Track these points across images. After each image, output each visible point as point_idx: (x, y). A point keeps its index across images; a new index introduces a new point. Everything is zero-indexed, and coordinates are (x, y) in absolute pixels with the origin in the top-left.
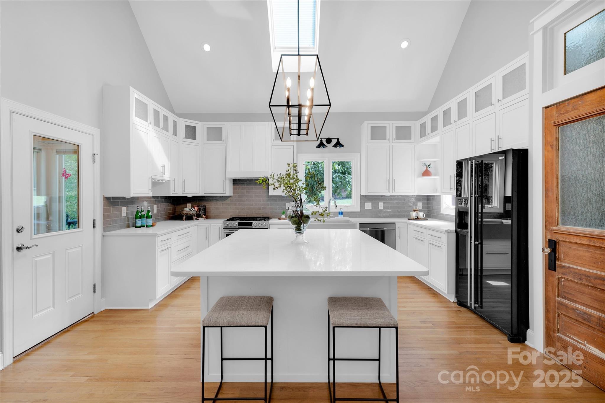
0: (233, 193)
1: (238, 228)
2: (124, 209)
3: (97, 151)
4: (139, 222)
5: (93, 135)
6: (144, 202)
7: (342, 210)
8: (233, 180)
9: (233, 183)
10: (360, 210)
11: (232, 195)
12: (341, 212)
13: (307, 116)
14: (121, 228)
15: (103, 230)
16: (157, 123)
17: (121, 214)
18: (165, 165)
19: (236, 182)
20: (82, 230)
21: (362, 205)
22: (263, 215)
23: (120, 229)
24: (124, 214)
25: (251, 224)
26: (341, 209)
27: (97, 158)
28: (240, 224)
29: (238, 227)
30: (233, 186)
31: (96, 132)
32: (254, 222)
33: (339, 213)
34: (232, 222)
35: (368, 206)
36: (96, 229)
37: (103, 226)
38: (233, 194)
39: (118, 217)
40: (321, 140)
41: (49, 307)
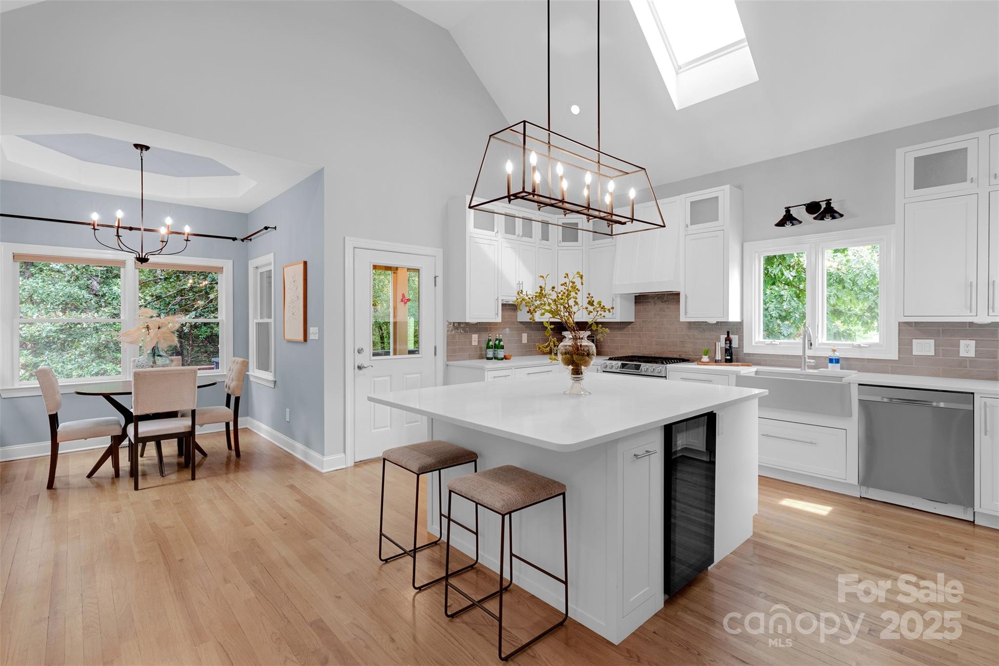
0: (635, 317)
1: (619, 372)
2: (475, 337)
3: (440, 274)
4: (490, 353)
5: (435, 256)
6: (506, 328)
7: (837, 355)
8: (635, 296)
9: (635, 302)
10: (899, 357)
11: (633, 320)
12: (834, 358)
13: (611, 194)
14: (471, 358)
15: (446, 358)
16: (510, 230)
17: (471, 342)
18: (522, 282)
19: (640, 299)
20: (421, 356)
21: (904, 346)
22: (680, 355)
23: (469, 359)
24: (475, 343)
25: (638, 367)
26: (834, 351)
27: (439, 280)
28: (623, 366)
29: (620, 370)
30: (635, 306)
31: (439, 253)
32: (643, 364)
33: (831, 361)
34: (614, 362)
35: (924, 347)
36: (437, 356)
37: (446, 355)
38: (635, 319)
39: (467, 345)
40: (786, 211)
41: (387, 426)
